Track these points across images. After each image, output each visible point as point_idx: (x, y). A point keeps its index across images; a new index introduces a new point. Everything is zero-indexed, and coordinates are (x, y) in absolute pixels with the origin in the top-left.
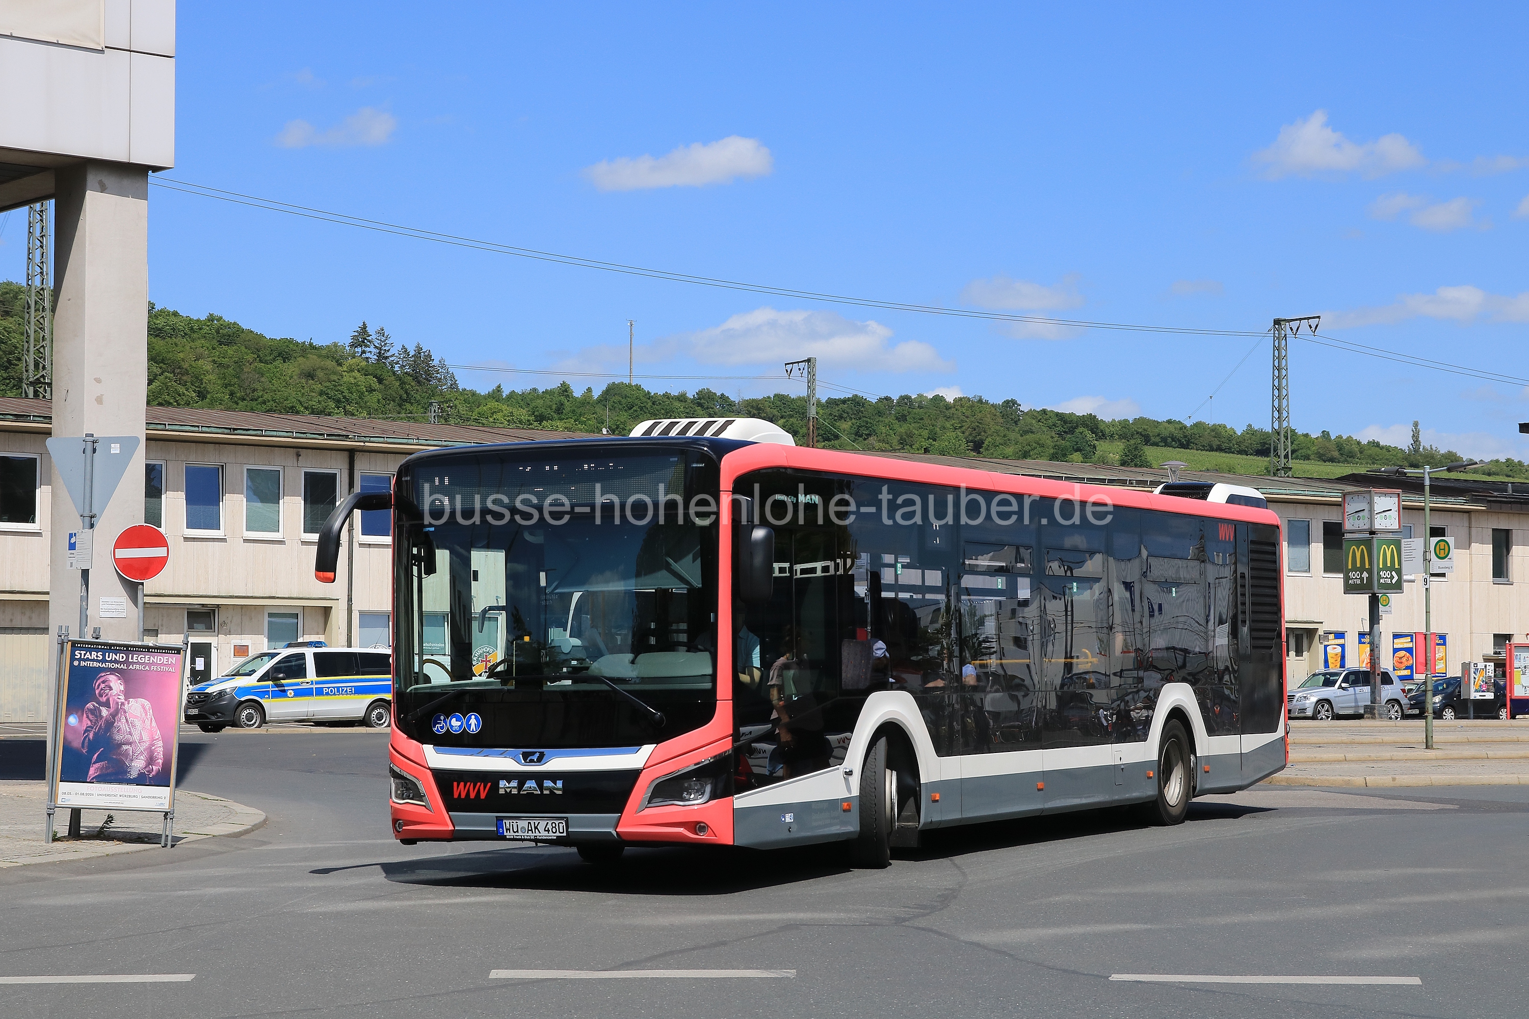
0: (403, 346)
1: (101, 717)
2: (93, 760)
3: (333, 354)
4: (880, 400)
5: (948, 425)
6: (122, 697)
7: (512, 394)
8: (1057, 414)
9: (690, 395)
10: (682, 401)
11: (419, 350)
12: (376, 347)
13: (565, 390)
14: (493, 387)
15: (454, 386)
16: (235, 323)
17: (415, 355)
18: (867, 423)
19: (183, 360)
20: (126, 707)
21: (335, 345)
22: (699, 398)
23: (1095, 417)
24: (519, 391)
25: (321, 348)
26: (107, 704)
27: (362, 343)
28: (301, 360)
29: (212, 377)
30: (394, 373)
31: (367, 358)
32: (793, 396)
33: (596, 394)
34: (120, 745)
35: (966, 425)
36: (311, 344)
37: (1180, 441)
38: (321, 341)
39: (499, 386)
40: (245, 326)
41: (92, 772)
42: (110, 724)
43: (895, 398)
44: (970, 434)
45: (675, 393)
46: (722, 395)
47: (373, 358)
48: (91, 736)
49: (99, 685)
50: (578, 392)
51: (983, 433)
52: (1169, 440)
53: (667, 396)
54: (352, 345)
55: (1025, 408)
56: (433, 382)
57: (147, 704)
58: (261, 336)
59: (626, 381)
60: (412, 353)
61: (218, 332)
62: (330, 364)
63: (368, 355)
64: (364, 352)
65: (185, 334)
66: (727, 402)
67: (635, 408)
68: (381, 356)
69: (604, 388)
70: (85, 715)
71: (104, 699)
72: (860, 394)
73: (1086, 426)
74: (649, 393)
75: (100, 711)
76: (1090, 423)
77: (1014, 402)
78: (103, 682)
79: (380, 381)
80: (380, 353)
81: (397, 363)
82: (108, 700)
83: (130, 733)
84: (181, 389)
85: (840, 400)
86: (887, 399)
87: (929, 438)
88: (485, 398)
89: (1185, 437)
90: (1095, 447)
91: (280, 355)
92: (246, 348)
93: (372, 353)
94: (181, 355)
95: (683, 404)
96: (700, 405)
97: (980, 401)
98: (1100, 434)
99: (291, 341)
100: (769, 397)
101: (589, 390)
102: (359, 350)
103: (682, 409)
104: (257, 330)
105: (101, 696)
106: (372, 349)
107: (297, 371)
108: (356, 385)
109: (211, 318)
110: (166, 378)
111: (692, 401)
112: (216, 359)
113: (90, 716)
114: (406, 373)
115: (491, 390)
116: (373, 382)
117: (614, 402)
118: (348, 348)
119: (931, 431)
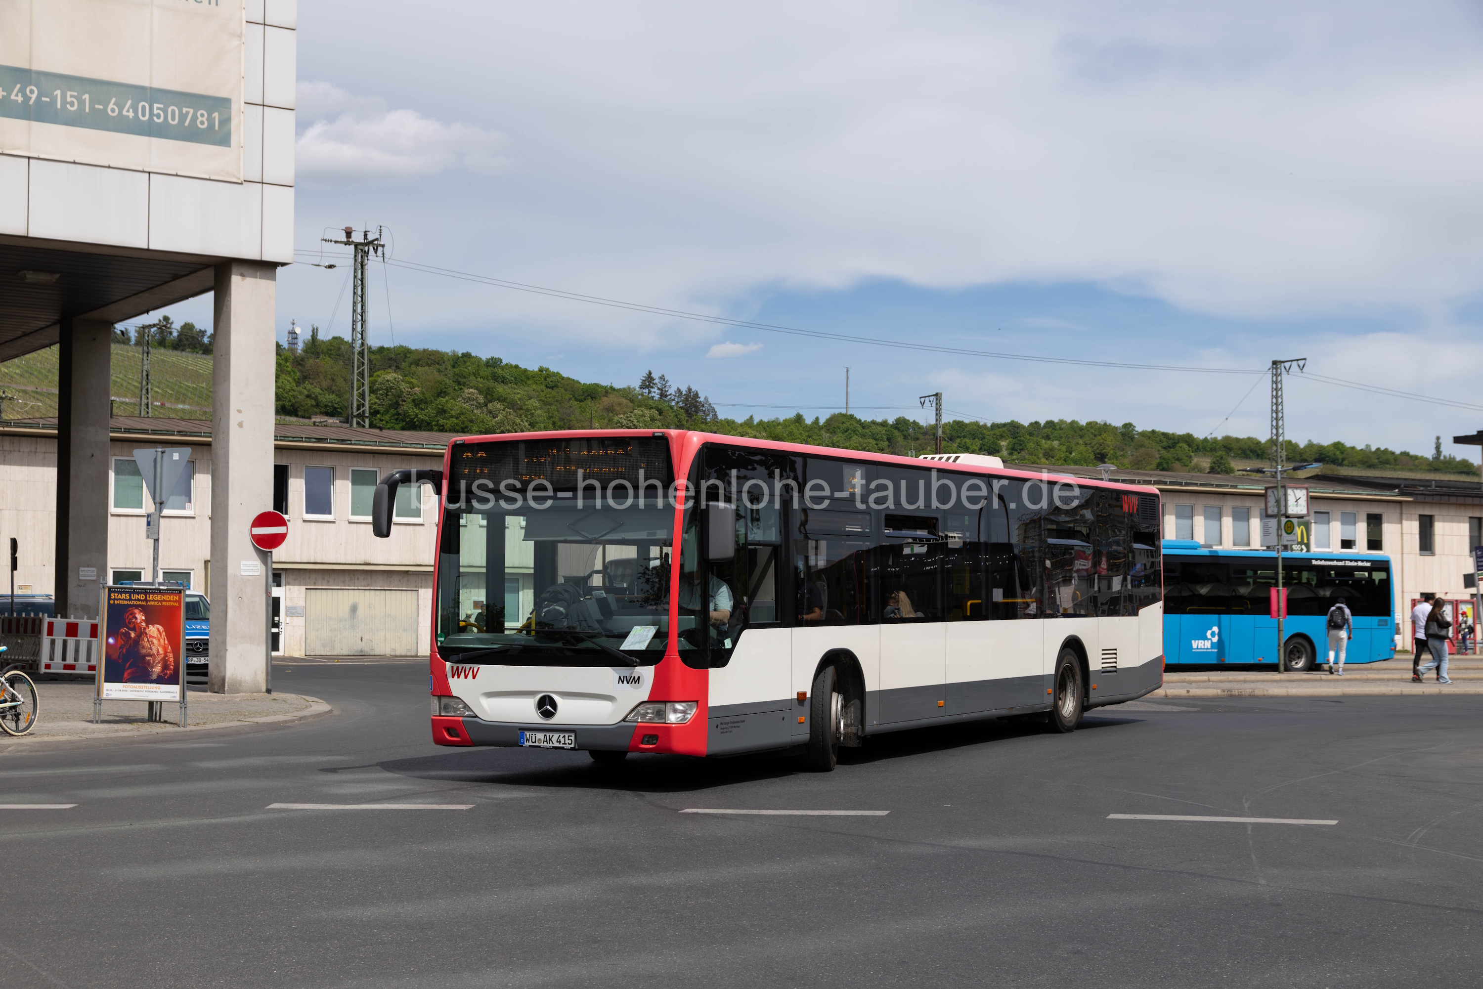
0: (678, 389)
1: (131, 638)
2: (127, 667)
3: (626, 393)
4: (1031, 424)
5: (1081, 442)
6: (144, 624)
7: (761, 423)
8: (1163, 434)
9: (891, 421)
10: (884, 426)
11: (690, 390)
12: (659, 389)
13: (799, 419)
14: (748, 417)
15: (715, 416)
16: (558, 373)
17: (685, 395)
18: (1020, 441)
19: (519, 399)
20: (147, 631)
21: (629, 388)
22: (897, 424)
23: (1192, 435)
24: (766, 420)
25: (619, 390)
26: (134, 629)
27: (648, 387)
28: (604, 399)
29: (539, 412)
30: (672, 407)
31: (653, 397)
32: (967, 421)
33: (822, 421)
34: (144, 656)
35: (1095, 442)
36: (611, 387)
37: (1255, 451)
38: (617, 386)
39: (751, 417)
40: (565, 375)
41: (126, 675)
42: (137, 642)
43: (1042, 422)
44: (1098, 448)
45: (879, 420)
46: (914, 421)
47: (657, 397)
48: (124, 651)
49: (128, 616)
50: (809, 420)
51: (1107, 448)
52: (1248, 452)
53: (873, 422)
54: (641, 387)
55: (1139, 428)
56: (701, 414)
57: (161, 628)
58: (578, 382)
59: (844, 412)
60: (684, 393)
61: (545, 379)
62: (624, 401)
63: (653, 394)
64: (650, 392)
65: (522, 380)
66: (918, 426)
67: (849, 431)
68: (663, 395)
69: (828, 417)
70: (119, 637)
71: (132, 626)
72: (1016, 420)
73: (1186, 442)
74: (860, 420)
75: (130, 634)
76: (1188, 439)
77: (1130, 425)
78: (131, 614)
79: (661, 413)
80: (661, 393)
81: (674, 400)
82: (135, 626)
83: (151, 649)
84: (518, 421)
85: (1001, 424)
86: (1037, 423)
87: (1067, 451)
88: (741, 425)
89: (1260, 449)
90: (1191, 457)
91: (588, 396)
92: (566, 390)
93: (655, 394)
94: (519, 396)
95: (885, 429)
96: (896, 428)
97: (1105, 424)
98: (1196, 447)
99: (597, 385)
100: (949, 423)
101: (817, 419)
102: (647, 391)
103: (884, 432)
104: (576, 378)
105: (130, 623)
106: (655, 390)
107: (601, 407)
108: (643, 416)
109: (541, 370)
110: (507, 412)
111: (892, 426)
112: (543, 398)
113: (122, 637)
114: (681, 408)
115: (746, 419)
116: (655, 413)
117: (834, 427)
118: (638, 389)
119: (1068, 447)
